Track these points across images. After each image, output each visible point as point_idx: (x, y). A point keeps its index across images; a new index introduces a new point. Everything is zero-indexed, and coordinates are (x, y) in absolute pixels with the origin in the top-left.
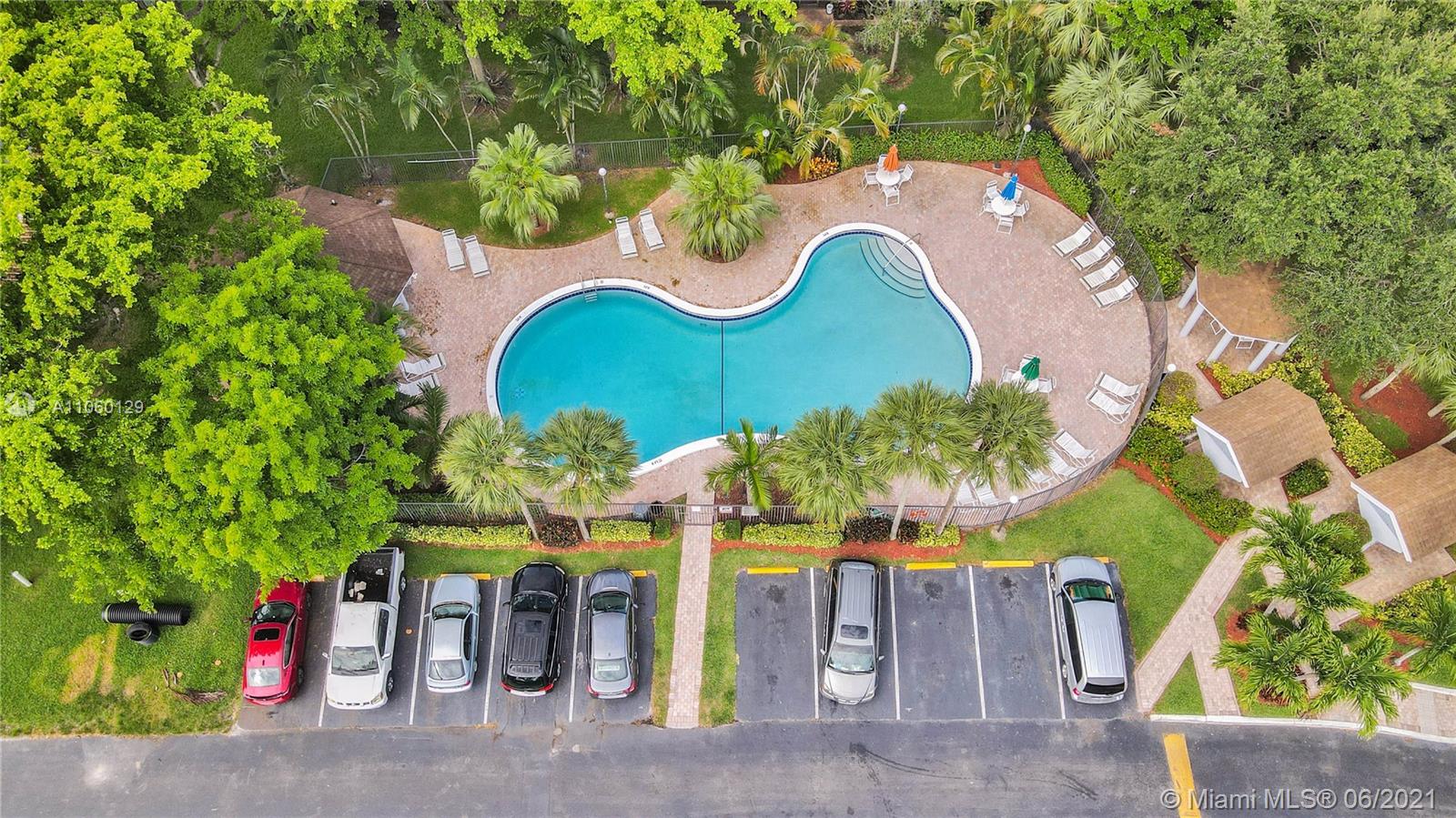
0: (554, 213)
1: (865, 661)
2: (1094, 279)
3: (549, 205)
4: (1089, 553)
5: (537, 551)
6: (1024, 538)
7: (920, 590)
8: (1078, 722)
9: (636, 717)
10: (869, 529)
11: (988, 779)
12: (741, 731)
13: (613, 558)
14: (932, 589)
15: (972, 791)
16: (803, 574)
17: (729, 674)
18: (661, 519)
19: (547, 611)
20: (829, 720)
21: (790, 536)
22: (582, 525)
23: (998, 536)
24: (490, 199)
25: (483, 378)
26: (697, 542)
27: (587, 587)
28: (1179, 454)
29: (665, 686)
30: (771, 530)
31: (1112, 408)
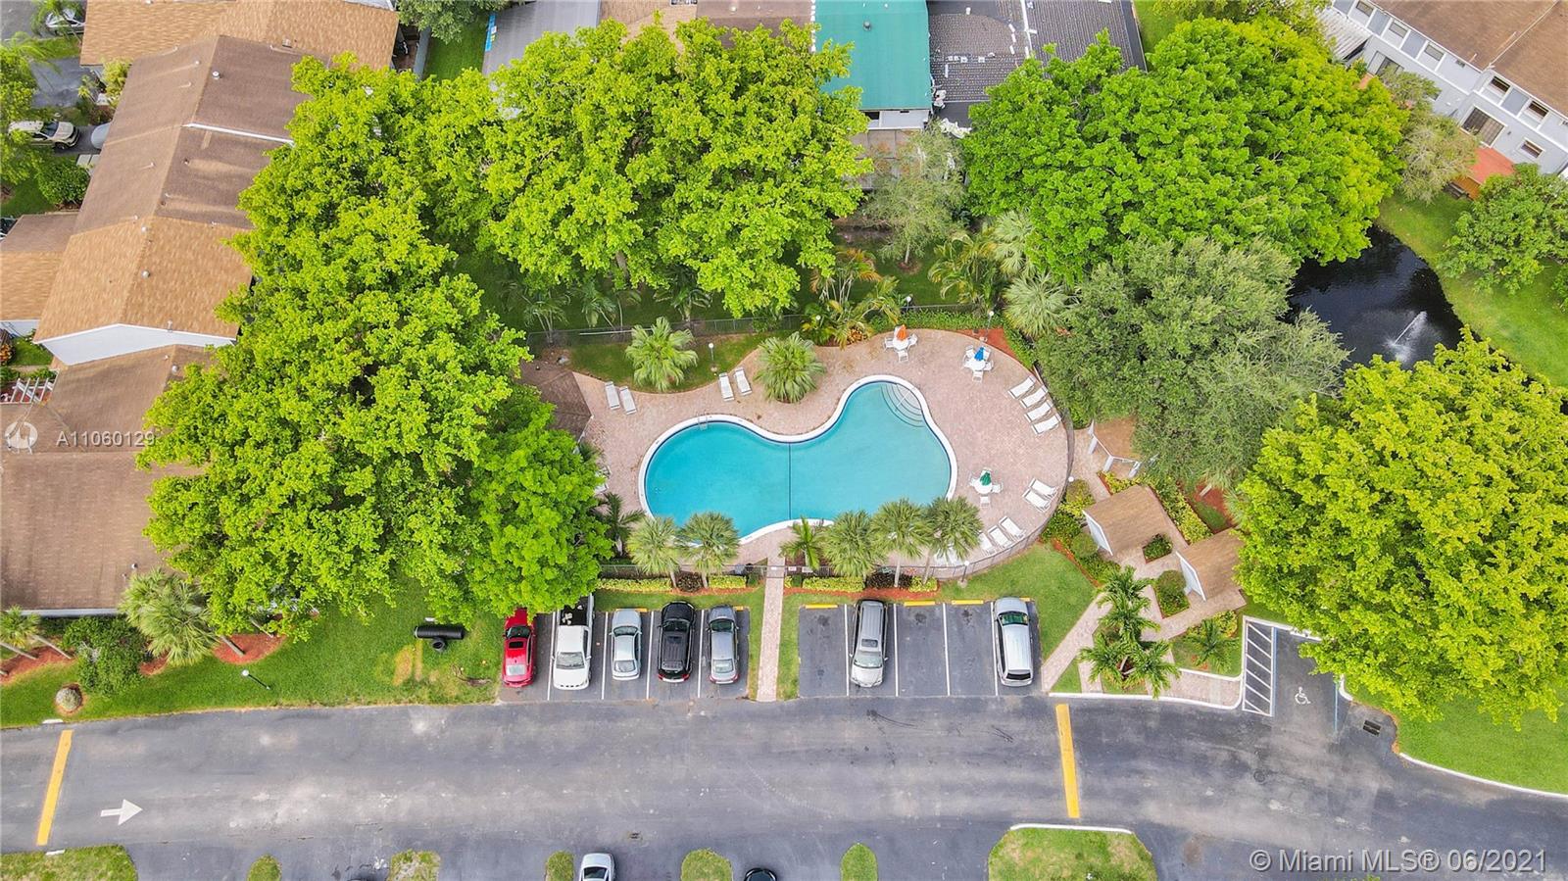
0: (681, 376)
1: (878, 660)
2: (1034, 415)
3: (678, 371)
4: (1016, 595)
5: (675, 594)
6: (978, 586)
7: (912, 618)
8: (1005, 697)
9: (739, 695)
10: (880, 580)
11: (950, 730)
12: (801, 703)
13: (722, 600)
14: (920, 617)
15: (939, 737)
16: (840, 608)
17: (795, 670)
18: (752, 574)
19: (684, 631)
20: (855, 697)
21: (831, 585)
22: (704, 579)
23: (962, 585)
24: (640, 367)
25: (636, 483)
26: (775, 589)
27: (707, 616)
28: (1077, 532)
29: (756, 676)
30: (820, 581)
31: (1039, 502)
